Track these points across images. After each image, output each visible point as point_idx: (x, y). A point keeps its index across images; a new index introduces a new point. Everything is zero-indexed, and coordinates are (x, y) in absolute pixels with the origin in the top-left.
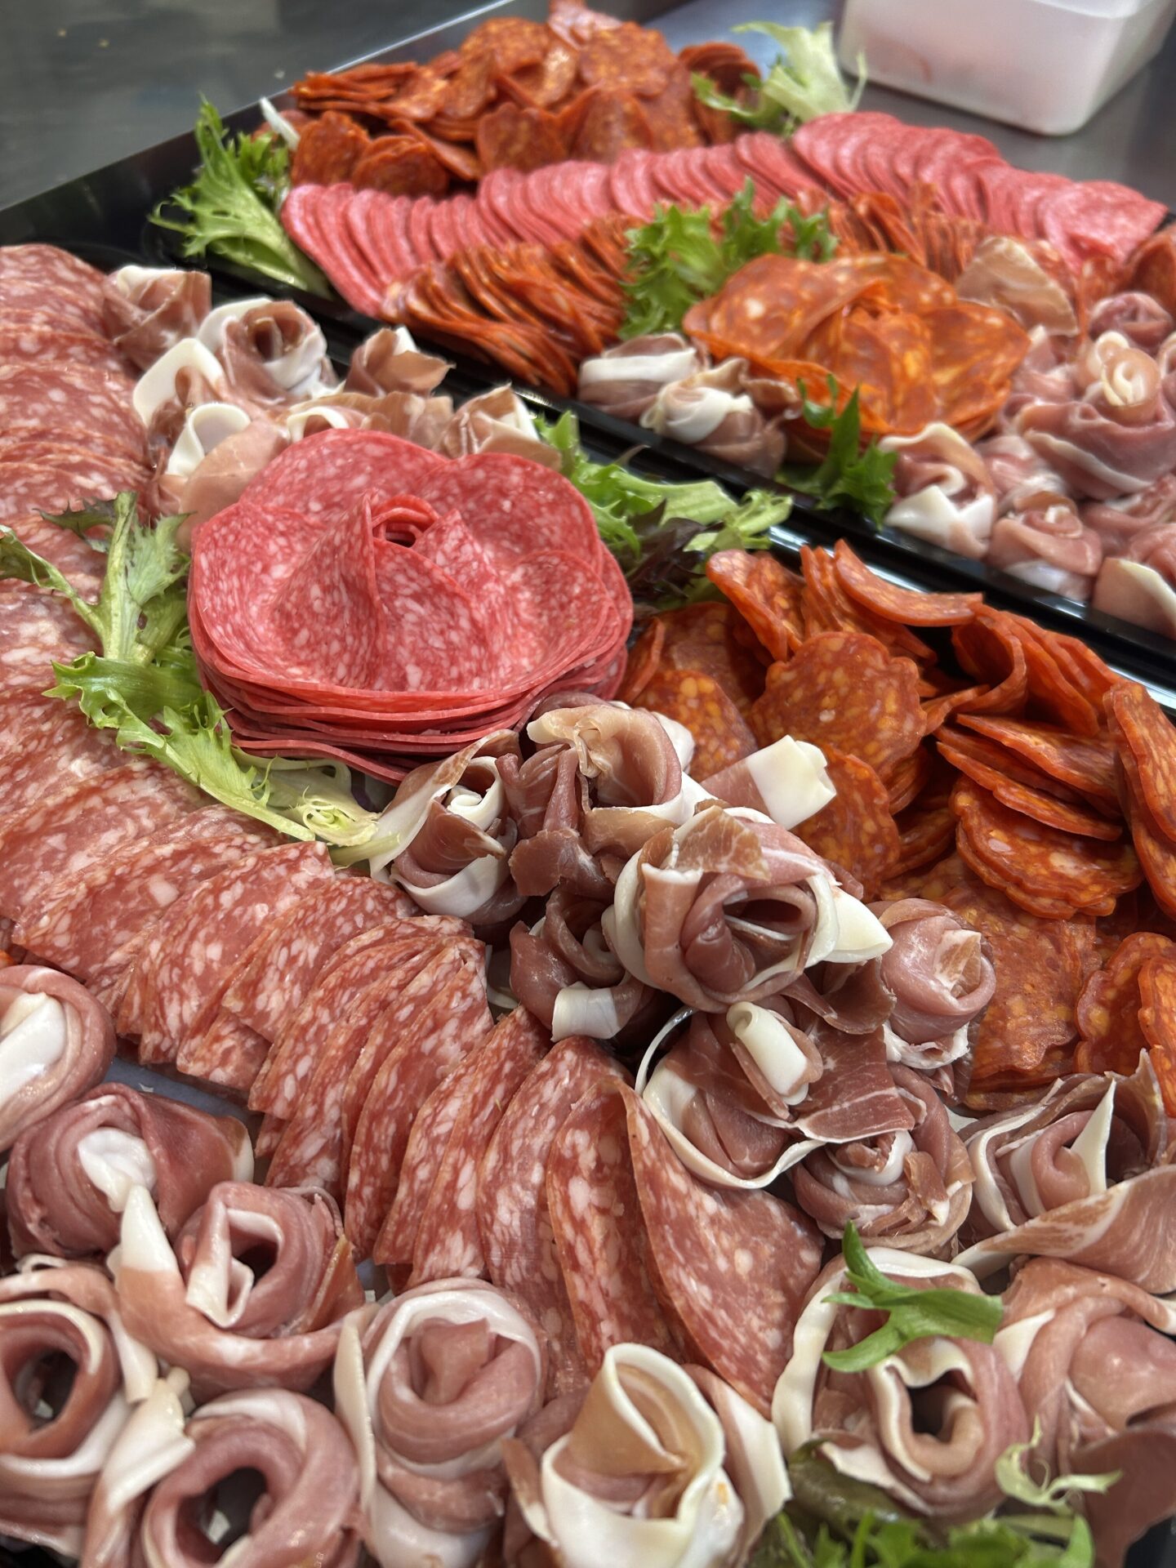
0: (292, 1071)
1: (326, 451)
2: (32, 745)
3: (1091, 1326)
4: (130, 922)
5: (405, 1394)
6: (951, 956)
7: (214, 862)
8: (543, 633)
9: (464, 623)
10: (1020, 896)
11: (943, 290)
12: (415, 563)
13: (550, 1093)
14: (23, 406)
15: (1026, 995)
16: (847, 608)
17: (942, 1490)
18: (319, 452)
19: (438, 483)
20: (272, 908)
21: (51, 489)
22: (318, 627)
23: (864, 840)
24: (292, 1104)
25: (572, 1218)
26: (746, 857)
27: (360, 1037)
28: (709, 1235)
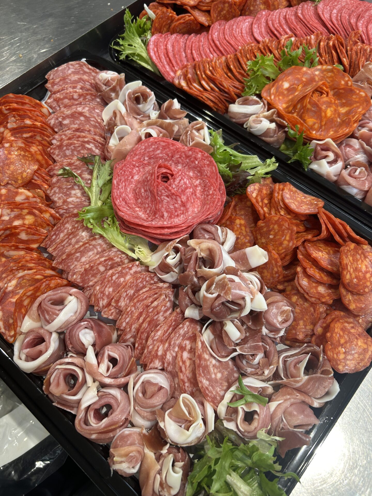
0: (125, 321)
1: (150, 144)
2: (73, 230)
3: (292, 405)
4: (94, 275)
5: (141, 395)
6: (283, 312)
7: (114, 262)
8: (202, 201)
9: (179, 202)
10: (307, 297)
11: (348, 80)
12: (167, 188)
13: (182, 332)
14: (74, 121)
15: (304, 321)
16: (282, 206)
17: (246, 434)
18: (148, 144)
19: (179, 154)
20: (125, 279)
21: (80, 148)
22: (143, 200)
23: (274, 272)
24: (125, 327)
25: (182, 361)
26: (228, 293)
27: (141, 314)
28: (212, 369)
